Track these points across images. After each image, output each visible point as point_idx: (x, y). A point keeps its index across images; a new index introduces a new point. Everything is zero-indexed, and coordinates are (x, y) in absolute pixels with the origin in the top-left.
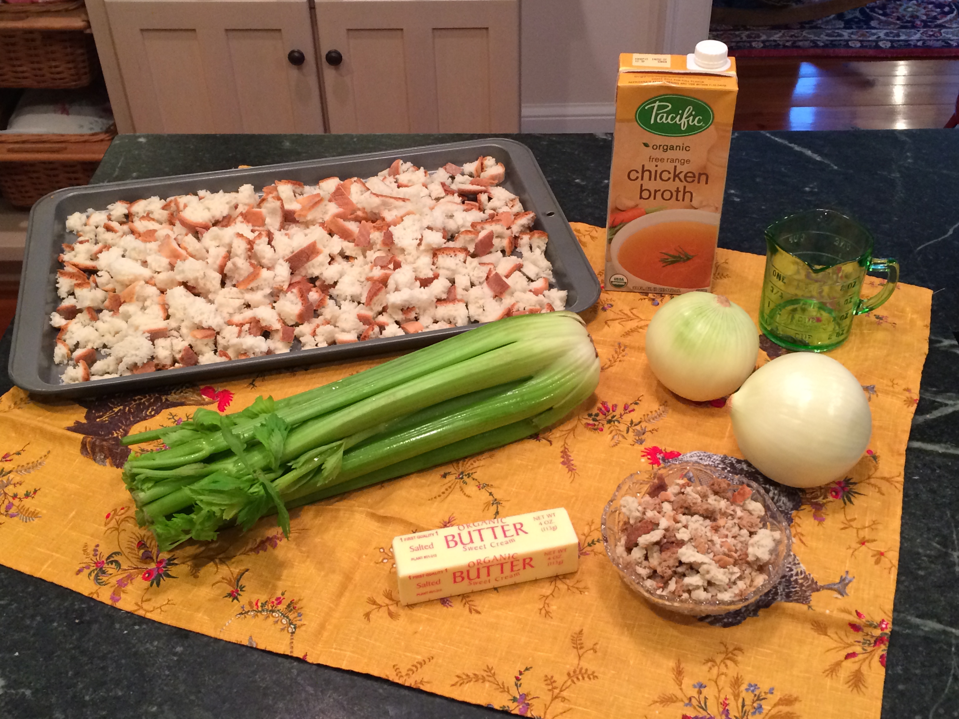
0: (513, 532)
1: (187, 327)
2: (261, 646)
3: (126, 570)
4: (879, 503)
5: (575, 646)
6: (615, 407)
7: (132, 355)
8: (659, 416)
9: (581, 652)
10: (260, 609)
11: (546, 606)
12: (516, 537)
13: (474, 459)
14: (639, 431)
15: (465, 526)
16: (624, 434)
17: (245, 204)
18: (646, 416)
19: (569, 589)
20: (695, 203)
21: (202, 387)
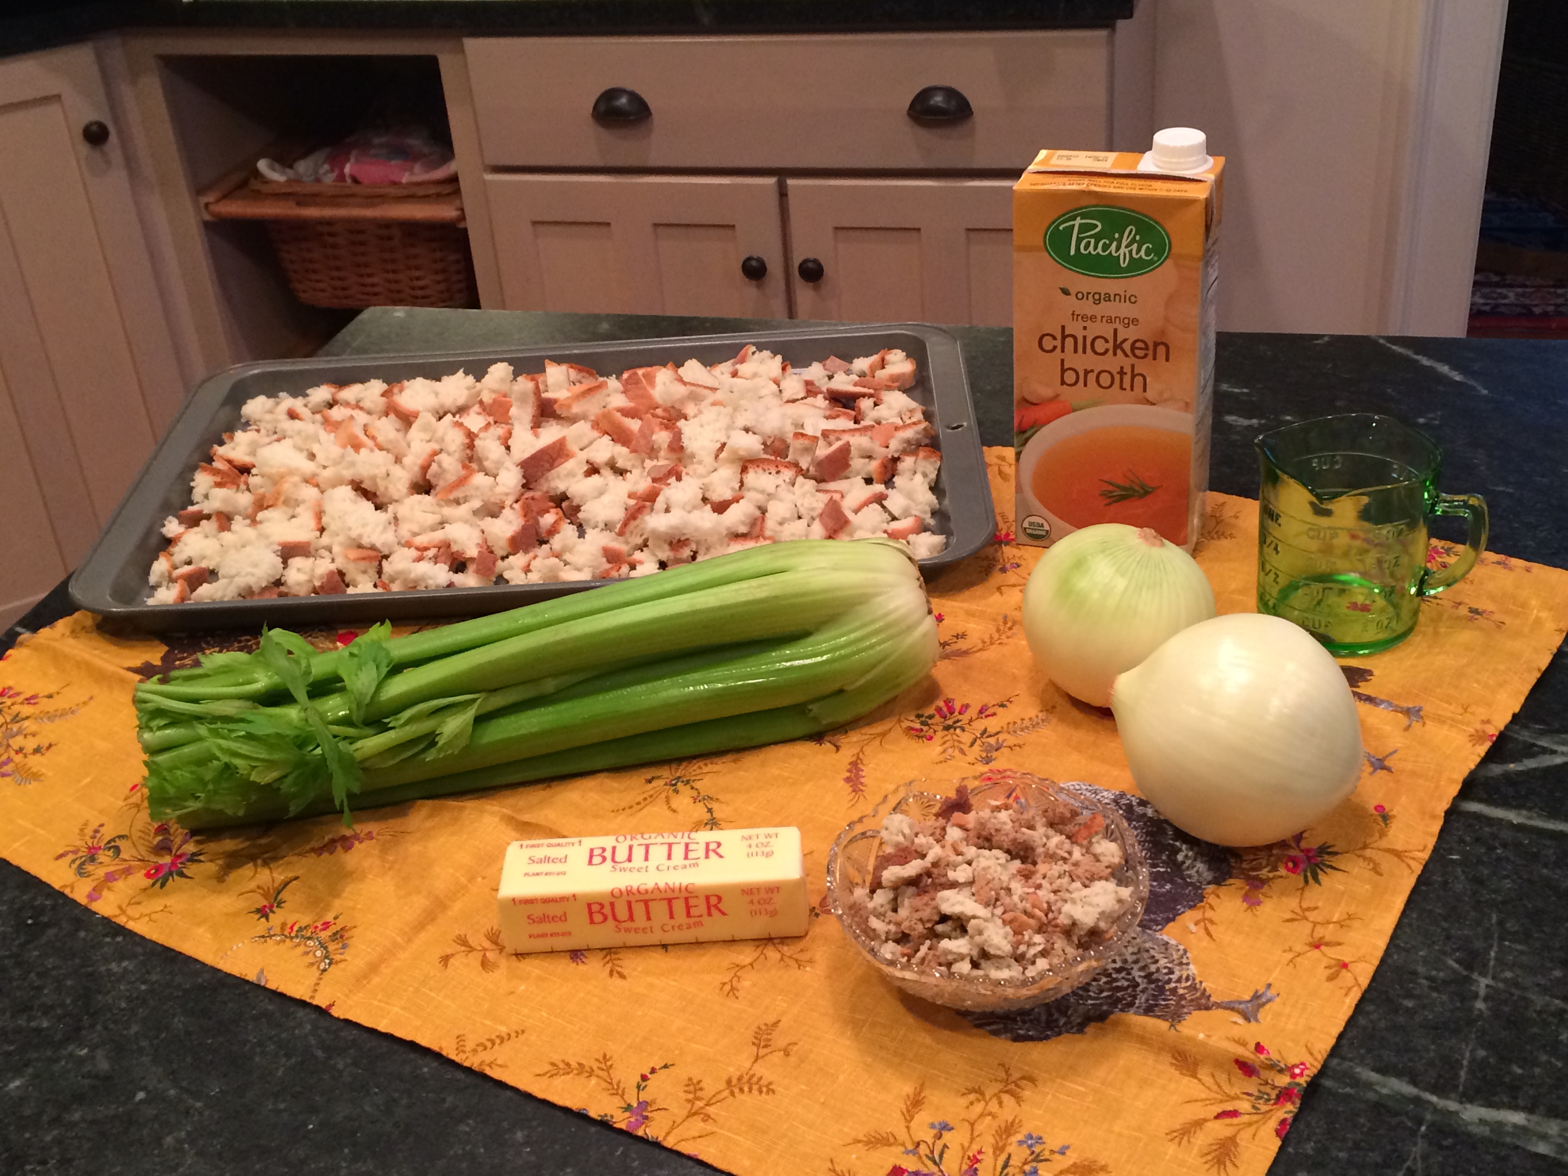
0: (701, 853)
1: (341, 544)
2: (271, 986)
3: (125, 860)
4: (1368, 887)
5: (756, 1041)
6: (965, 708)
7: (247, 574)
8: (1034, 727)
9: (762, 1052)
10: (293, 934)
11: (736, 979)
12: (703, 862)
13: (708, 761)
14: (990, 745)
15: (628, 837)
16: (965, 748)
17: (494, 391)
18: (1011, 726)
19: (782, 959)
20: (1150, 394)
21: (341, 632)
